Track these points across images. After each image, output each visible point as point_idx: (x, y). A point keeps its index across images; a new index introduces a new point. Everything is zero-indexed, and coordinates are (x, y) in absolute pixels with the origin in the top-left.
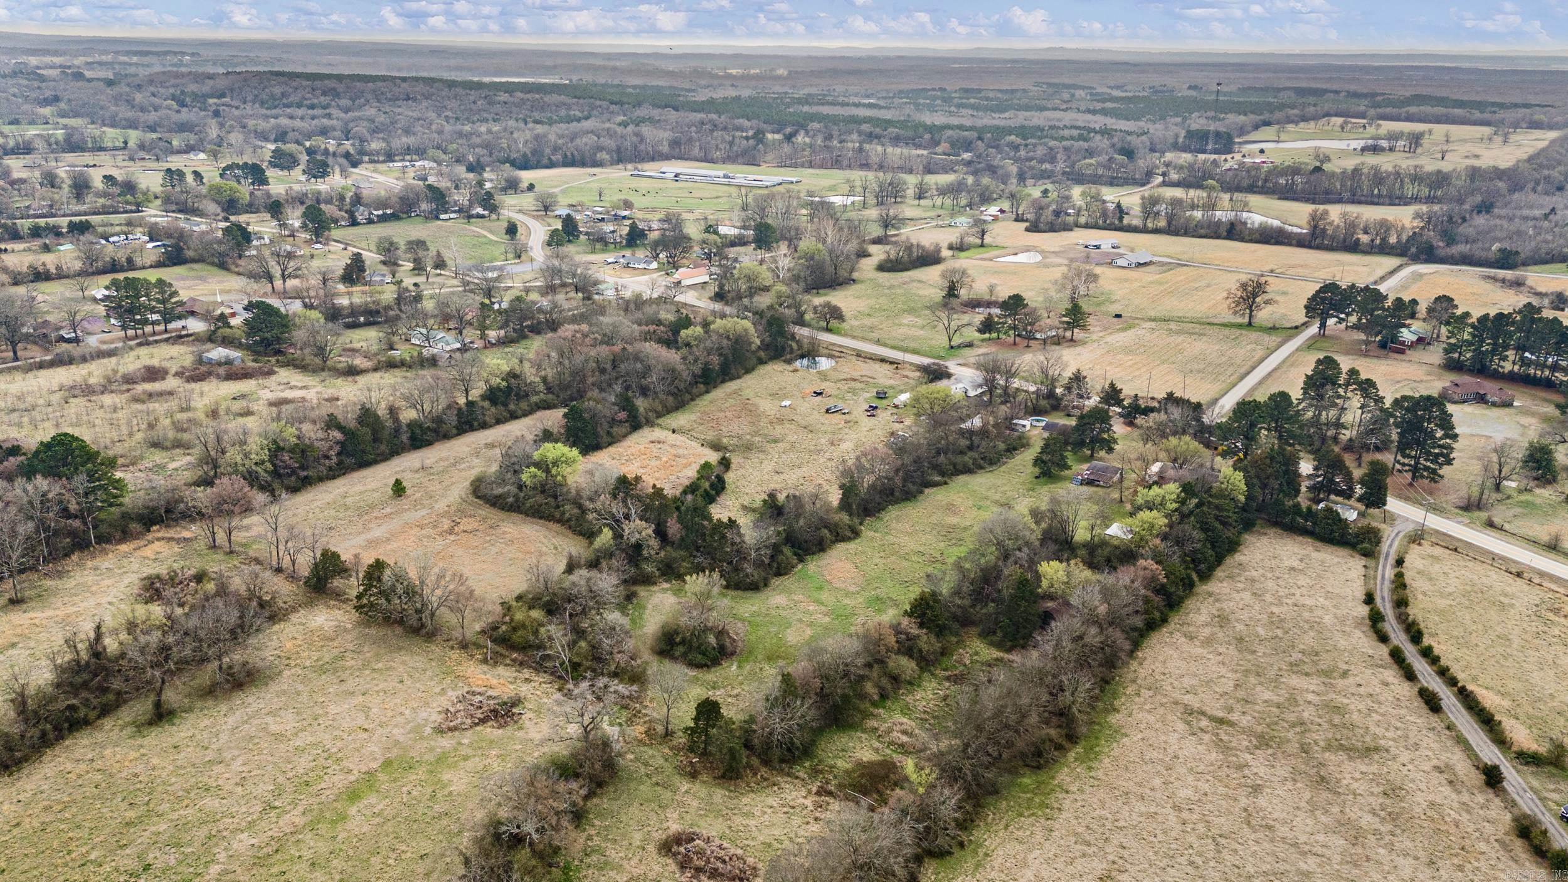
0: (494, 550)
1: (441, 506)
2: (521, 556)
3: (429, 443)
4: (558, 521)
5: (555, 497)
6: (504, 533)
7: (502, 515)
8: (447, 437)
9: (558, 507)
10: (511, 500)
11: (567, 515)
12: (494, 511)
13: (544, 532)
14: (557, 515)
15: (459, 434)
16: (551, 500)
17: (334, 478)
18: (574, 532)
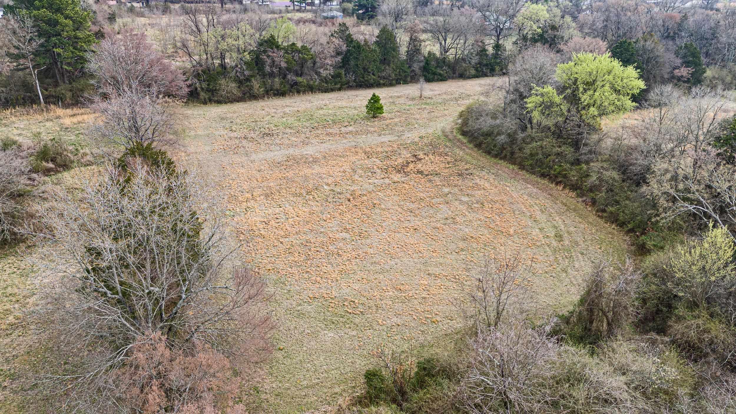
0: (445, 211)
1: (412, 136)
2: (486, 235)
3: (442, 79)
4: (574, 187)
5: (576, 145)
6: (477, 187)
7: (485, 160)
8: (462, 76)
9: (577, 162)
10: (502, 138)
11: (594, 178)
12: (476, 153)
13: (544, 200)
14: (574, 176)
15: (476, 76)
16: (568, 150)
17: (326, 91)
18: (601, 212)
